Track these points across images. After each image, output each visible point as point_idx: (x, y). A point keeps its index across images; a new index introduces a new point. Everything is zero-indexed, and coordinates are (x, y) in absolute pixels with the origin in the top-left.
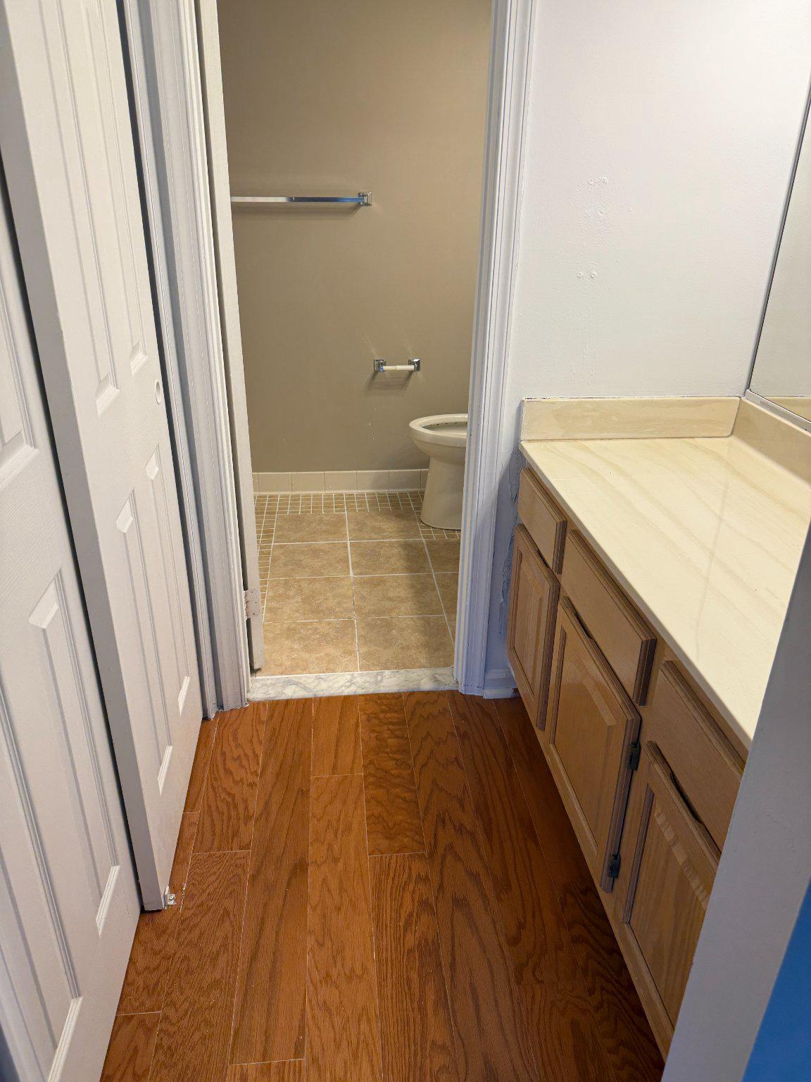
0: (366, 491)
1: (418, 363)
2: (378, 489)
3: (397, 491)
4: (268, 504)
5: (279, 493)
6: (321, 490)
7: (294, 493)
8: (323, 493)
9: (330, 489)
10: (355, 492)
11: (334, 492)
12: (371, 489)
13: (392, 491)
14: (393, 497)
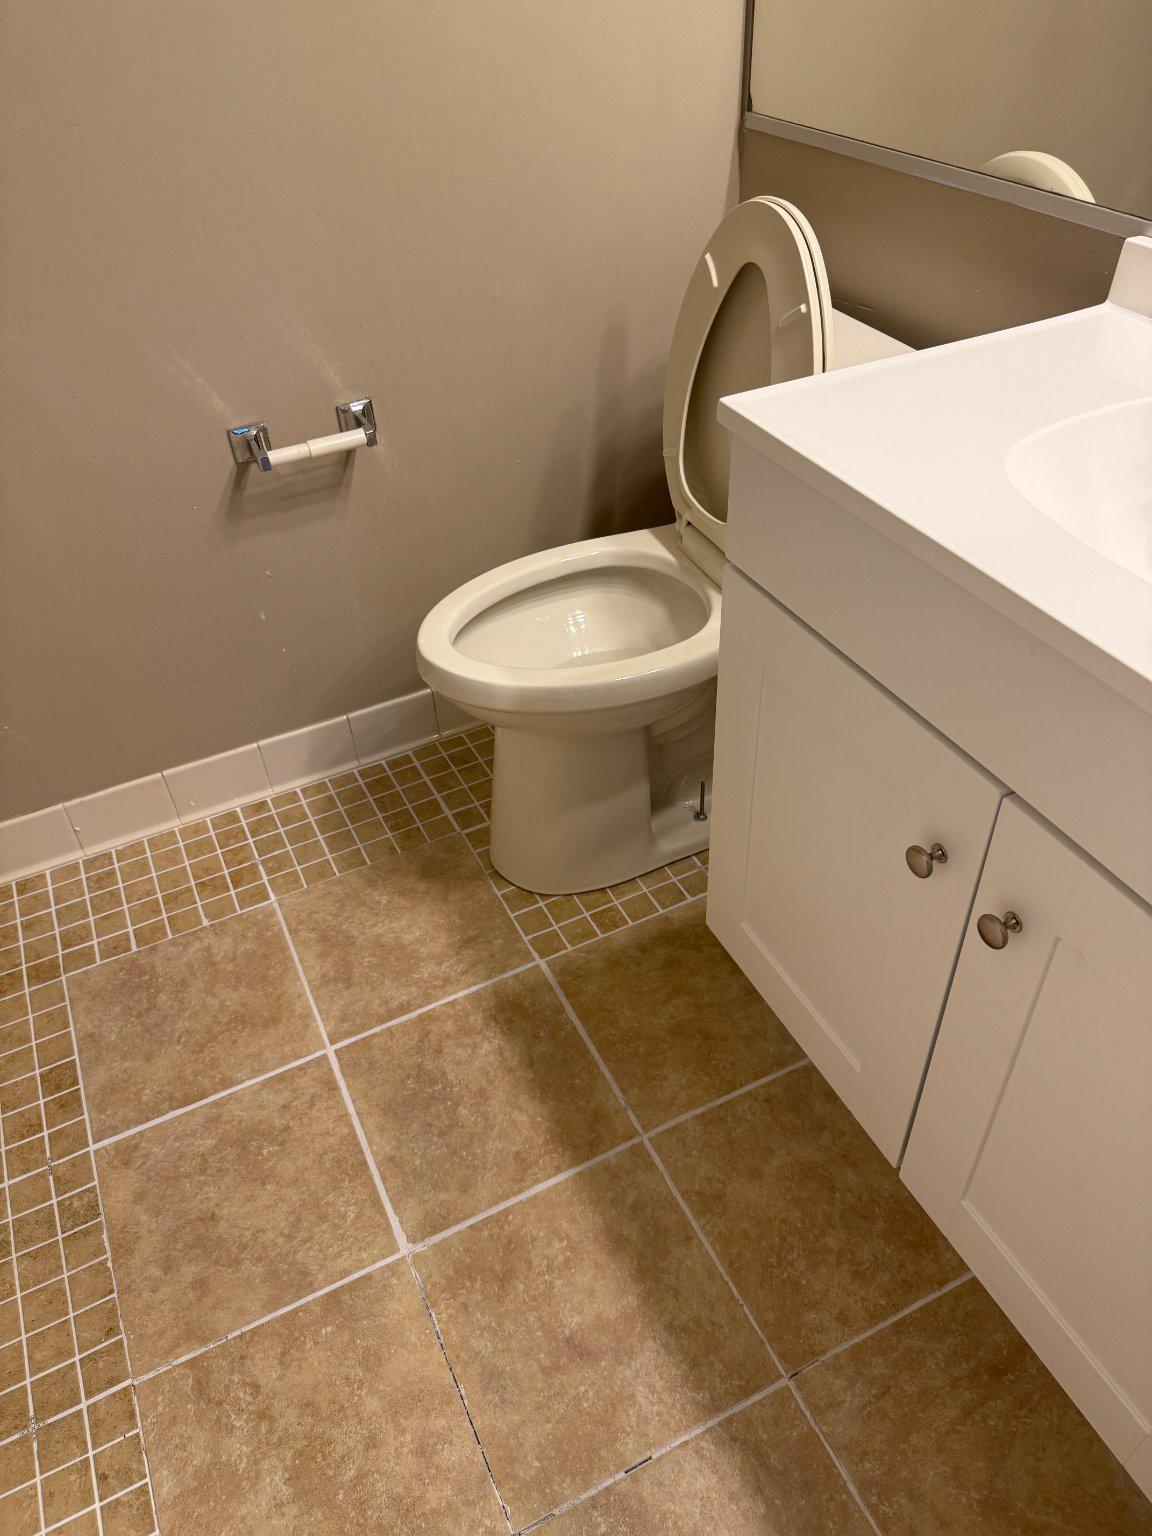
0: (297, 784)
1: (368, 410)
2: (328, 767)
3: (380, 757)
4: (27, 927)
5: (46, 866)
6: (167, 818)
7: (93, 851)
8: (175, 824)
9: (191, 810)
10: (267, 794)
11: (206, 814)
12: (307, 773)
13: (368, 761)
14: (377, 781)
